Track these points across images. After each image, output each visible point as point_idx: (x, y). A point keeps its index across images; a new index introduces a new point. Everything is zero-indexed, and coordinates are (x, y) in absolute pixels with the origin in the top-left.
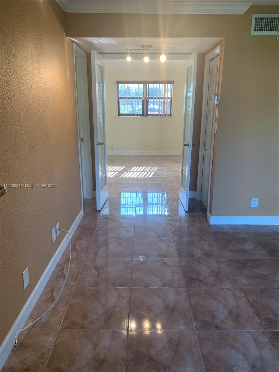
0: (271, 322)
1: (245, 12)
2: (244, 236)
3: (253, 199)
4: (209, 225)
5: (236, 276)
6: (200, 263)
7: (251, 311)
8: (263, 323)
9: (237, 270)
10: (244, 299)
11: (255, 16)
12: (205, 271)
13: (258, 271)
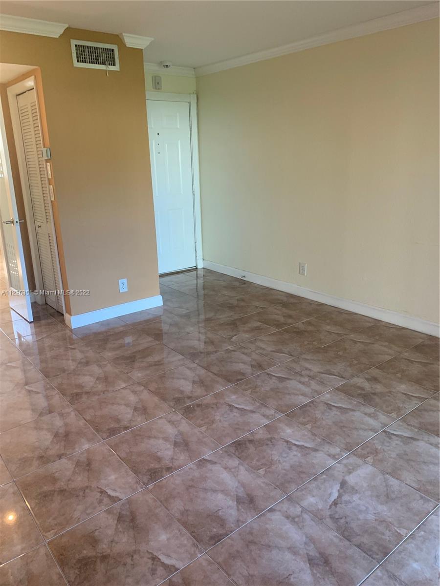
0: (179, 400)
1: (60, 35)
2: (122, 329)
3: (121, 281)
4: (71, 330)
5: (127, 373)
6: (79, 375)
7: (156, 399)
8: (172, 404)
9: (127, 366)
10: (146, 392)
11: (74, 42)
12: (87, 381)
13: (150, 359)
